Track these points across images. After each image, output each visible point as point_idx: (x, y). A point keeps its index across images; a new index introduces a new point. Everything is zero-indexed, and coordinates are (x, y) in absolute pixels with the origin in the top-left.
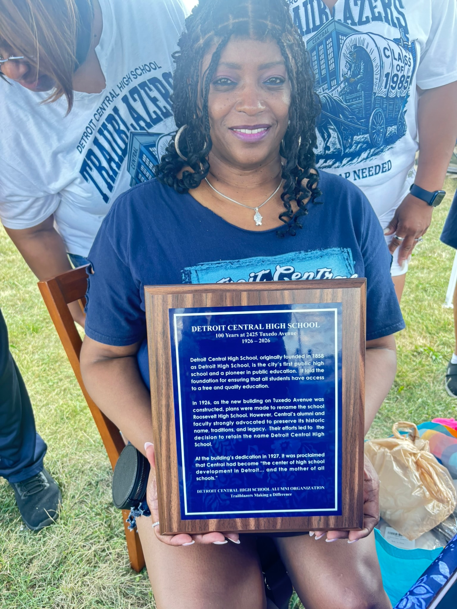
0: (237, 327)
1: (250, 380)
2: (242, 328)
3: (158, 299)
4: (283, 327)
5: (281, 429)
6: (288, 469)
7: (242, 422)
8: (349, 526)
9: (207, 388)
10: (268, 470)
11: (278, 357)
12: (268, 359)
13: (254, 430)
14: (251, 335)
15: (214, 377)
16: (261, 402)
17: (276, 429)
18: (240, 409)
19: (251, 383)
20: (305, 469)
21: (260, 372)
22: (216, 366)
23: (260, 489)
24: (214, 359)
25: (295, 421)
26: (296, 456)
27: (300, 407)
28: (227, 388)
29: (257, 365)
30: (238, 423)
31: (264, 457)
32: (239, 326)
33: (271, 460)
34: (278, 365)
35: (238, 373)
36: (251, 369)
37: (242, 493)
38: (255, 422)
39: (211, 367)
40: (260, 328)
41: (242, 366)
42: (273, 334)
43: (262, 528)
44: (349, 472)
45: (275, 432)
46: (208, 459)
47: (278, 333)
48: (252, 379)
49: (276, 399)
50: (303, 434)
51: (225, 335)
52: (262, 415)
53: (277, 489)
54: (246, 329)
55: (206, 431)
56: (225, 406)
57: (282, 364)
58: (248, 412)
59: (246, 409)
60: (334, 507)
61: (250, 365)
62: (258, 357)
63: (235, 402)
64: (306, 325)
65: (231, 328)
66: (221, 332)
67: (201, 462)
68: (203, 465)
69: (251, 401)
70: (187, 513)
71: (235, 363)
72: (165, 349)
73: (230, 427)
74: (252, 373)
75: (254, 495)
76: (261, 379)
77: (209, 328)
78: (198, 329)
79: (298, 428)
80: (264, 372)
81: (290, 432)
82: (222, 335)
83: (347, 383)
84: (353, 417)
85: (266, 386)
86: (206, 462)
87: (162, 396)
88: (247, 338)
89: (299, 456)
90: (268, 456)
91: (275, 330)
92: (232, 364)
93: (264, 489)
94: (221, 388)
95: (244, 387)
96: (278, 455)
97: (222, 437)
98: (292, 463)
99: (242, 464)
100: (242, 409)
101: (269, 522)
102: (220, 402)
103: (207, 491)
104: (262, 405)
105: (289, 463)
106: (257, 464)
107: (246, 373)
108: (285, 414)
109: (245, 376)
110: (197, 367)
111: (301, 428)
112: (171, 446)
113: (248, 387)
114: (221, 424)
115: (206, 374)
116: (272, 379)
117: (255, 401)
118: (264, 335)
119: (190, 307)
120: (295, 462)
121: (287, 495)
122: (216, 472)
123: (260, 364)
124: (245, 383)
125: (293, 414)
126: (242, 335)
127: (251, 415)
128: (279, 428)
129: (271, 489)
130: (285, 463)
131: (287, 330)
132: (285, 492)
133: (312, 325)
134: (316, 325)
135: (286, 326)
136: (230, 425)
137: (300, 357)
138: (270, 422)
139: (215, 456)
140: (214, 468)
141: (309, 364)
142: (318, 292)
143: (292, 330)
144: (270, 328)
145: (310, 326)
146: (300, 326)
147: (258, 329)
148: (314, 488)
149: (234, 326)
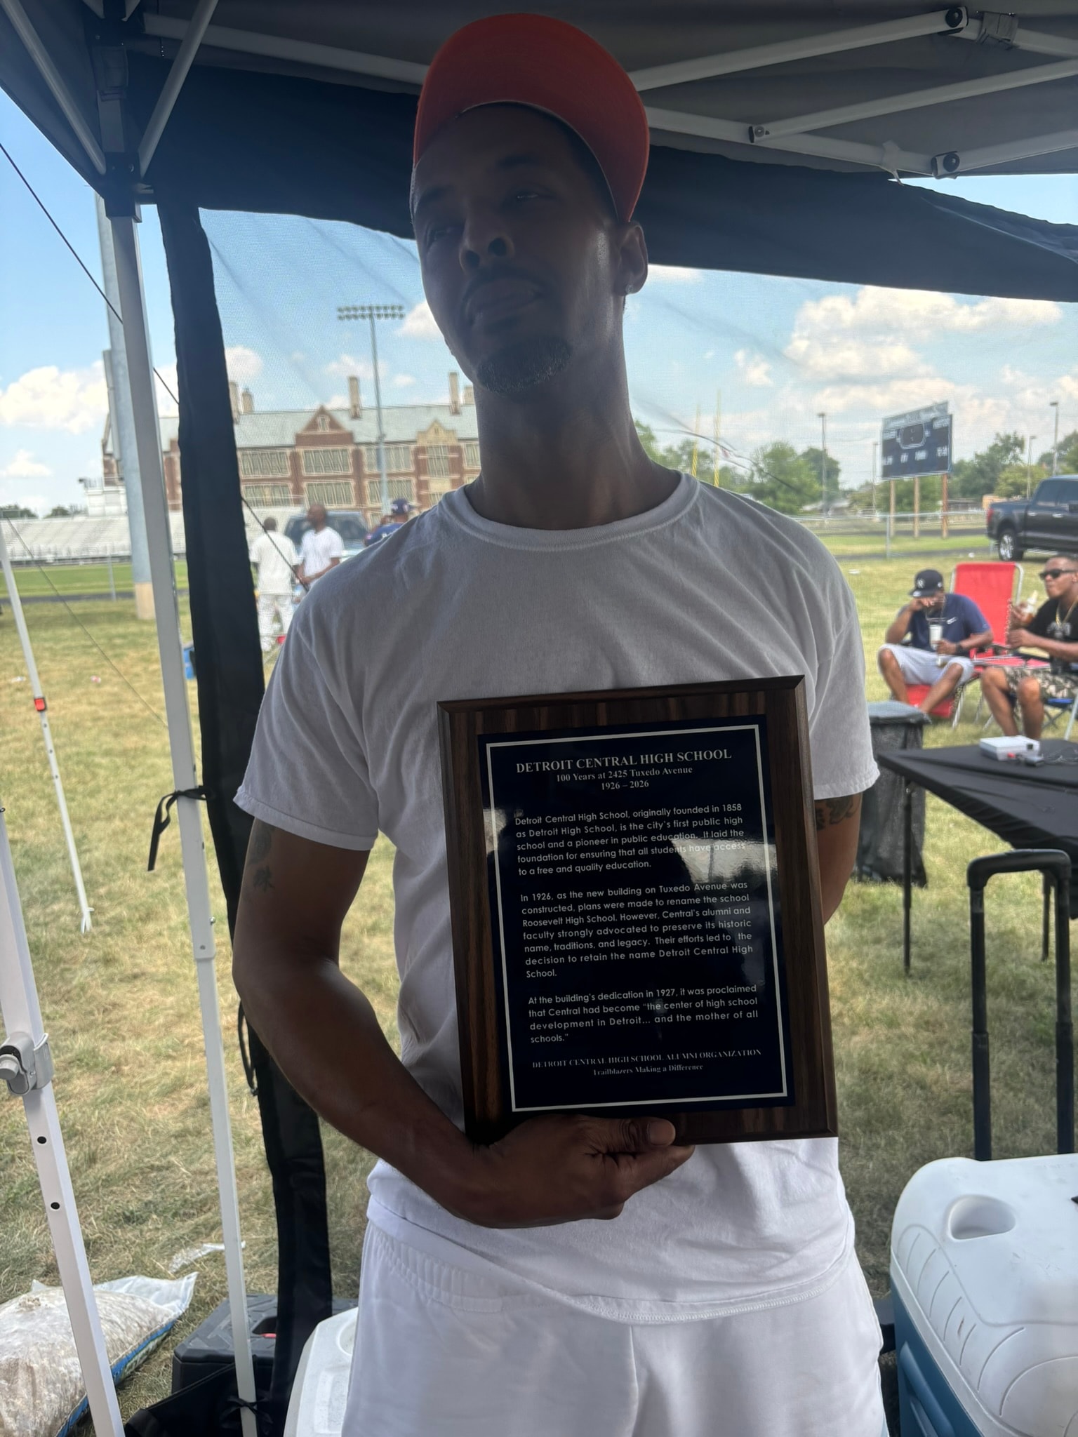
0: (593, 763)
1: (617, 854)
2: (600, 764)
3: (459, 719)
4: (669, 759)
5: (676, 940)
6: (694, 1018)
7: (607, 931)
8: (810, 1126)
9: (545, 871)
10: (657, 1020)
11: (663, 812)
12: (647, 816)
13: (629, 944)
14: (616, 776)
15: (556, 851)
16: (639, 892)
17: (667, 941)
18: (602, 906)
19: (620, 859)
20: (723, 1016)
21: (634, 839)
22: (560, 831)
23: (646, 1058)
24: (554, 820)
25: (699, 926)
26: (705, 991)
27: (707, 899)
28: (579, 869)
29: (628, 827)
30: (600, 932)
31: (650, 994)
32: (596, 760)
33: (662, 1000)
34: (665, 826)
35: (597, 842)
36: (620, 835)
37: (613, 1066)
38: (630, 930)
39: (550, 833)
40: (631, 763)
41: (603, 829)
42: (654, 772)
45: (667, 947)
46: (550, 1000)
47: (661, 772)
48: (622, 852)
49: (665, 886)
50: (714, 950)
51: (572, 777)
52: (641, 917)
53: (675, 1057)
54: (607, 765)
55: (546, 948)
56: (576, 902)
57: (672, 824)
58: (617, 912)
59: (613, 905)
60: (782, 1091)
61: (617, 827)
62: (630, 814)
63: (594, 894)
64: (708, 755)
65: (581, 764)
66: (566, 772)
67: (538, 1007)
68: (542, 1013)
69: (621, 892)
70: (514, 1109)
71: (590, 825)
73: (587, 940)
74: (620, 841)
75: (635, 1070)
76: (636, 852)
77: (546, 766)
78: (526, 767)
79: (705, 938)
80: (642, 839)
81: (691, 946)
82: (566, 778)
84: (801, 915)
85: (646, 864)
86: (546, 1006)
88: (610, 781)
89: (710, 991)
90: (655, 993)
91: (656, 766)
92: (586, 827)
93: (653, 1058)
94: (570, 869)
95: (608, 867)
96: (674, 990)
97: (574, 959)
98: (699, 1004)
99: (611, 1009)
100: (607, 906)
102: (568, 895)
103: (550, 1064)
104: (641, 899)
105: (693, 1005)
106: (637, 1008)
107: (609, 841)
108: (681, 914)
109: (609, 847)
110: (527, 834)
111: (710, 939)
112: (486, 979)
113: (615, 866)
114: (571, 934)
115: (541, 846)
116: (655, 851)
117: (628, 891)
118: (638, 774)
119: (511, 731)
120: (705, 1003)
121: (694, 1068)
122: (566, 1026)
123: (633, 826)
124: (609, 860)
125: (695, 913)
126: (600, 777)
127: (622, 917)
128: (672, 940)
129: (664, 1057)
130: (686, 1005)
131: (677, 764)
132: (691, 1062)
133: (718, 754)
134: (724, 754)
135: (675, 757)
136: (587, 937)
137: (700, 810)
138: (656, 929)
139: (563, 995)
140: (562, 1019)
141: (717, 822)
142: (724, 697)
143: (684, 764)
144: (647, 762)
145: (715, 757)
146: (698, 757)
147: (627, 764)
148: (742, 1053)
149: (587, 760)
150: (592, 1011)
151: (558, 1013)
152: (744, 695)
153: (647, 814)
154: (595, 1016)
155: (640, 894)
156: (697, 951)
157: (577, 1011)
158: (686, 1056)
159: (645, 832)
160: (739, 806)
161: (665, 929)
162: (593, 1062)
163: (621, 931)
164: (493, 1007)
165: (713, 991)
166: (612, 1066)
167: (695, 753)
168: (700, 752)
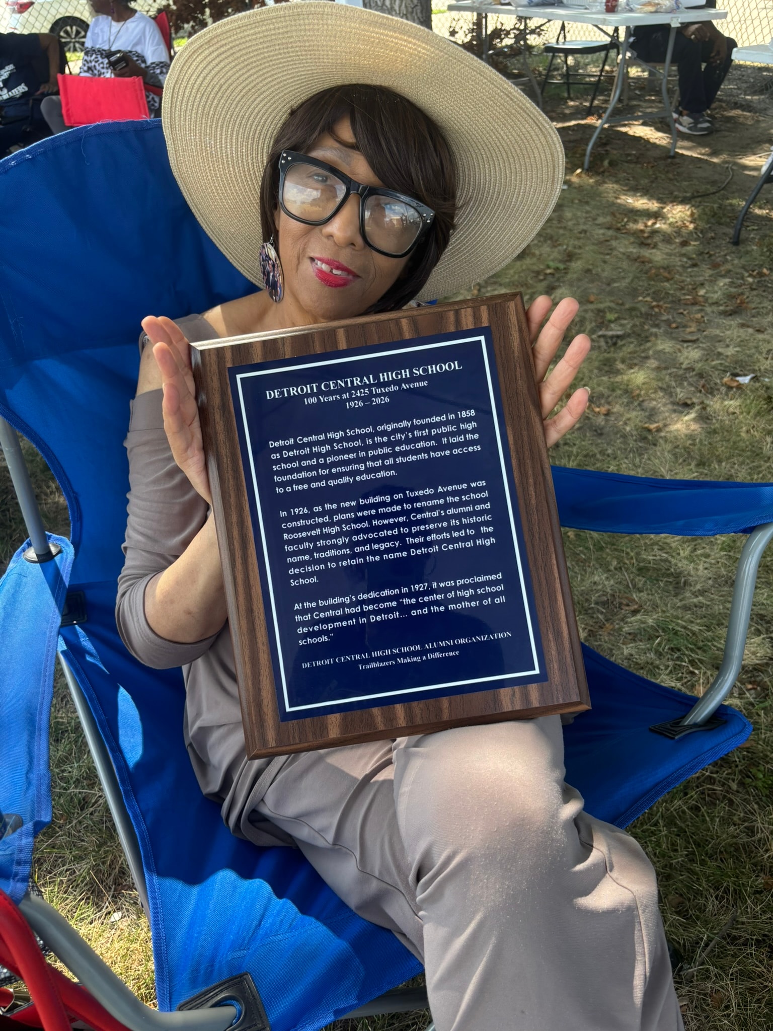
0: (336, 384)
1: (366, 465)
2: (343, 385)
4: (406, 375)
5: (425, 539)
6: (447, 608)
7: (361, 537)
8: (564, 699)
9: (300, 487)
10: (414, 613)
11: (404, 424)
12: (390, 429)
13: (383, 547)
14: (359, 395)
15: (309, 468)
16: (388, 499)
17: (417, 540)
18: (356, 515)
19: (368, 471)
20: (473, 604)
21: (380, 451)
22: (311, 450)
23: (405, 649)
24: (305, 440)
25: (445, 524)
26: (455, 583)
27: (450, 499)
28: (332, 483)
29: (373, 441)
30: (355, 538)
31: (405, 590)
32: (339, 381)
33: (417, 594)
34: (407, 436)
35: (346, 457)
36: (366, 448)
38: (383, 534)
39: (303, 452)
40: (372, 382)
41: (351, 445)
42: (393, 388)
43: (419, 721)
44: (547, 603)
45: (417, 546)
46: (314, 605)
47: (400, 386)
48: (370, 464)
49: (411, 490)
50: (461, 545)
51: (319, 400)
52: (391, 521)
53: (433, 645)
54: (349, 385)
55: (307, 557)
56: (331, 513)
57: (413, 434)
58: (370, 518)
59: (365, 513)
60: (534, 669)
61: (364, 441)
62: (375, 428)
63: (347, 504)
64: (441, 368)
65: (327, 386)
66: (312, 395)
67: (303, 612)
68: (308, 617)
69: (371, 500)
70: (288, 709)
71: (339, 441)
72: (228, 432)
73: (344, 546)
74: (367, 454)
75: (396, 661)
76: (383, 463)
77: (293, 391)
78: (276, 394)
79: (451, 535)
80: (386, 450)
81: (439, 543)
82: (313, 400)
83: (517, 452)
84: (537, 505)
85: (393, 473)
86: (311, 610)
87: (230, 508)
88: (354, 400)
89: (460, 582)
90: (410, 589)
91: (394, 382)
92: (335, 444)
93: (412, 648)
94: (323, 484)
95: (358, 478)
96: (426, 584)
97: (333, 565)
98: (451, 595)
99: (371, 607)
100: (360, 514)
101: (428, 709)
102: (323, 508)
103: (319, 663)
104: (391, 504)
105: (445, 596)
106: (394, 604)
107: (357, 455)
108: (427, 515)
109: (358, 461)
110: (281, 455)
111: (456, 534)
112: (253, 590)
113: (365, 477)
114: (329, 542)
115: (296, 465)
116: (399, 460)
117: (378, 499)
118: (379, 391)
119: (259, 361)
120: (456, 594)
121: (451, 654)
122: (330, 626)
123: (378, 439)
124: (359, 473)
125: (440, 513)
126: (344, 397)
127: (375, 522)
128: (422, 539)
129: (422, 646)
130: (439, 597)
131: (413, 379)
132: (448, 649)
133: (450, 366)
134: (455, 365)
135: (411, 373)
136: (344, 544)
137: (438, 419)
138: (406, 530)
139: (325, 599)
140: (326, 621)
141: (453, 428)
142: (451, 316)
143: (420, 378)
144: (386, 380)
145: (447, 369)
146: (432, 371)
147: (368, 383)
148: (494, 636)
149: (331, 382)
150: (353, 610)
151: (322, 615)
152: (469, 310)
153: (389, 427)
154: (356, 615)
155: (389, 500)
156: (445, 547)
157: (339, 612)
158: (443, 644)
159: (389, 444)
160: (473, 411)
161: (414, 529)
162: (358, 657)
163: (375, 535)
164: (262, 617)
165: (462, 582)
166: (377, 659)
167: (429, 367)
168: (434, 366)
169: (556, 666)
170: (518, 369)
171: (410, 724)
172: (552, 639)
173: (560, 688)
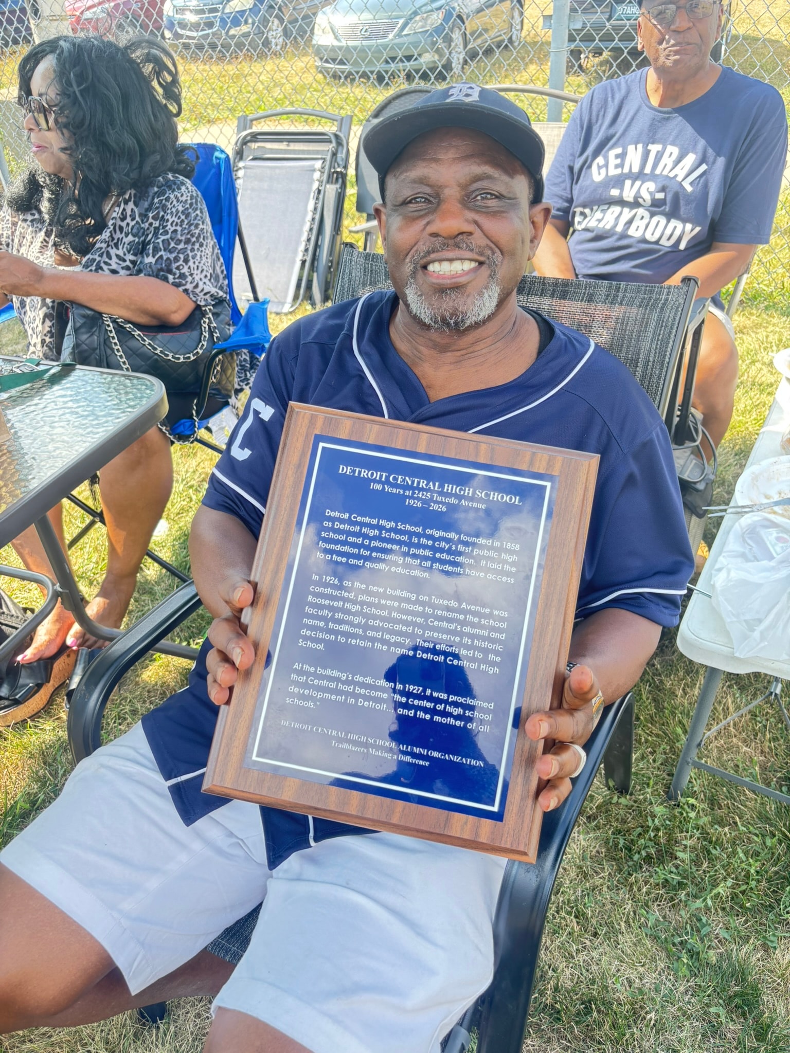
0: (404, 480)
1: (404, 560)
2: (410, 483)
3: (303, 417)
4: (468, 493)
5: (434, 646)
6: (432, 718)
7: (377, 623)
8: (511, 846)
9: (339, 559)
10: (400, 711)
11: (452, 535)
12: (437, 536)
13: (393, 639)
14: (420, 496)
15: (353, 545)
16: (413, 597)
17: (426, 645)
18: (379, 601)
19: (405, 566)
20: (458, 723)
22: (361, 530)
23: (380, 743)
24: (359, 519)
25: (457, 639)
26: (448, 697)
27: (470, 617)
28: (368, 565)
29: (419, 541)
30: (371, 622)
31: (399, 687)
32: (407, 478)
33: (409, 695)
34: (450, 548)
35: (389, 546)
36: (410, 545)
38: (398, 627)
39: (353, 529)
40: (436, 489)
41: (398, 537)
42: (453, 501)
45: (425, 650)
46: (312, 669)
47: (460, 501)
48: (408, 559)
49: (437, 597)
50: (465, 663)
51: (384, 488)
52: (410, 618)
53: (407, 748)
54: (415, 485)
55: (322, 624)
56: (358, 592)
57: (457, 547)
58: (391, 609)
59: (389, 603)
60: (493, 805)
61: (410, 538)
62: (424, 530)
63: (375, 589)
64: (502, 498)
65: (395, 479)
66: (380, 482)
67: (300, 673)
68: (303, 679)
69: (398, 593)
70: (254, 758)
71: (388, 530)
73: (358, 626)
74: (409, 550)
75: (368, 751)
76: (421, 563)
77: (365, 473)
78: (348, 470)
79: (460, 651)
80: (428, 553)
81: (446, 654)
82: (379, 487)
85: (426, 575)
86: (308, 674)
88: (414, 498)
89: (453, 698)
90: (405, 687)
91: (456, 496)
92: (384, 532)
93: (387, 744)
94: (360, 563)
95: (393, 569)
96: (421, 688)
97: (343, 640)
98: (440, 707)
99: (363, 691)
100: (383, 602)
102: (353, 584)
103: (297, 726)
104: (414, 603)
105: (435, 706)
106: (385, 696)
107: (400, 548)
109: (399, 553)
110: (333, 525)
111: (464, 652)
113: (400, 570)
114: (346, 617)
115: (344, 538)
116: (436, 566)
117: (405, 594)
118: (439, 499)
119: (344, 438)
120: (445, 708)
121: (421, 763)
123: (424, 541)
124: (396, 564)
125: (456, 627)
126: (407, 493)
127: (394, 614)
128: (431, 645)
129: (397, 745)
130: (429, 705)
131: (474, 499)
132: (420, 756)
133: (511, 499)
134: (516, 500)
135: (474, 493)
136: (359, 624)
137: (483, 542)
138: (420, 632)
139: (325, 668)
140: (320, 689)
141: (495, 555)
142: (528, 454)
143: (480, 500)
144: (449, 491)
145: (508, 501)
146: (493, 498)
147: (432, 488)
148: (467, 761)
149: (400, 477)
150: (346, 688)
151: (316, 682)
152: (546, 456)
153: (438, 534)
154: (347, 694)
155: (414, 599)
156: (450, 660)
157: (333, 685)
158: (417, 750)
160: (518, 546)
161: (428, 634)
162: (334, 733)
163: (390, 626)
165: (455, 698)
166: (351, 742)
167: (492, 493)
168: (496, 494)
169: (514, 811)
170: (572, 523)
171: (360, 814)
172: (520, 783)
173: (512, 833)
